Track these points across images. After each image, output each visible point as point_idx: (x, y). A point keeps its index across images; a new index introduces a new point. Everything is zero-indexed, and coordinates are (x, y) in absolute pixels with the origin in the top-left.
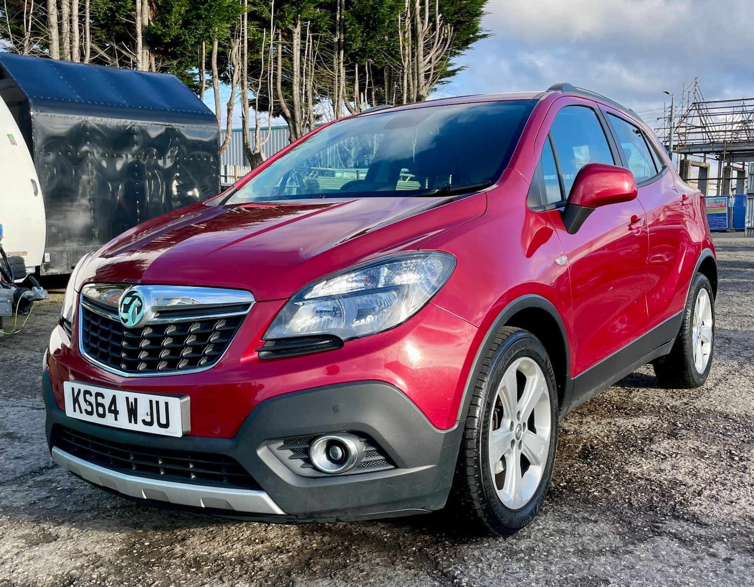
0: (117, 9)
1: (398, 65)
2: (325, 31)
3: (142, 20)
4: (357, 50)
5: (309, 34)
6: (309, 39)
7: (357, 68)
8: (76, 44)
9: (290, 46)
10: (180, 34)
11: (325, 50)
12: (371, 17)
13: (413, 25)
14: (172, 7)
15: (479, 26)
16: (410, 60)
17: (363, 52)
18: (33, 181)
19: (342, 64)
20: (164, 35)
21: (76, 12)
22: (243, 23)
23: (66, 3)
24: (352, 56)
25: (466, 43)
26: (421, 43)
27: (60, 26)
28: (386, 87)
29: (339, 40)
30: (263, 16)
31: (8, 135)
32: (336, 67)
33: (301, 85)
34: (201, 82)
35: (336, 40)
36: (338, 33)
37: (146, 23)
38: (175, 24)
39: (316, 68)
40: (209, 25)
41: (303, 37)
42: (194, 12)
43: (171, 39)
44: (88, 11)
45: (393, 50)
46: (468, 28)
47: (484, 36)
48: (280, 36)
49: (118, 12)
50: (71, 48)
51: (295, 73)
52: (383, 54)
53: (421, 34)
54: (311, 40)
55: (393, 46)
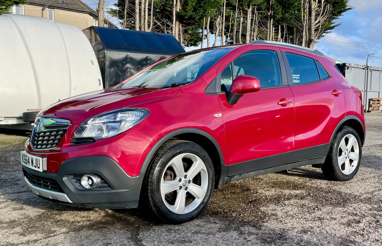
0: (165, 5)
1: (301, 25)
2: (264, 10)
3: (176, 9)
4: (280, 18)
5: (256, 12)
6: (256, 14)
7: (280, 27)
8: (146, 21)
9: (246, 17)
10: (192, 15)
11: (264, 19)
12: (287, 3)
13: (309, 5)
14: (188, 3)
15: (346, 4)
16: (307, 22)
17: (283, 19)
18: (99, 80)
19: (272, 25)
20: (185, 15)
21: (147, 7)
22: (223, 8)
23: (143, 3)
24: (278, 21)
25: (340, 13)
26: (313, 14)
27: (140, 13)
28: (295, 35)
29: (271, 14)
30: (233, 4)
31: (91, 61)
32: (269, 27)
33: (251, 36)
34: (202, 36)
35: (269, 14)
36: (270, 11)
37: (178, 10)
38: (190, 10)
39: (258, 27)
40: (205, 10)
41: (253, 13)
42: (198, 5)
43: (188, 17)
44: (152, 6)
45: (298, 17)
46: (341, 5)
47: (350, 9)
48: (242, 13)
49: (166, 6)
50: (144, 22)
51: (248, 30)
52: (293, 20)
53: (313, 10)
54: (257, 15)
55: (298, 16)
